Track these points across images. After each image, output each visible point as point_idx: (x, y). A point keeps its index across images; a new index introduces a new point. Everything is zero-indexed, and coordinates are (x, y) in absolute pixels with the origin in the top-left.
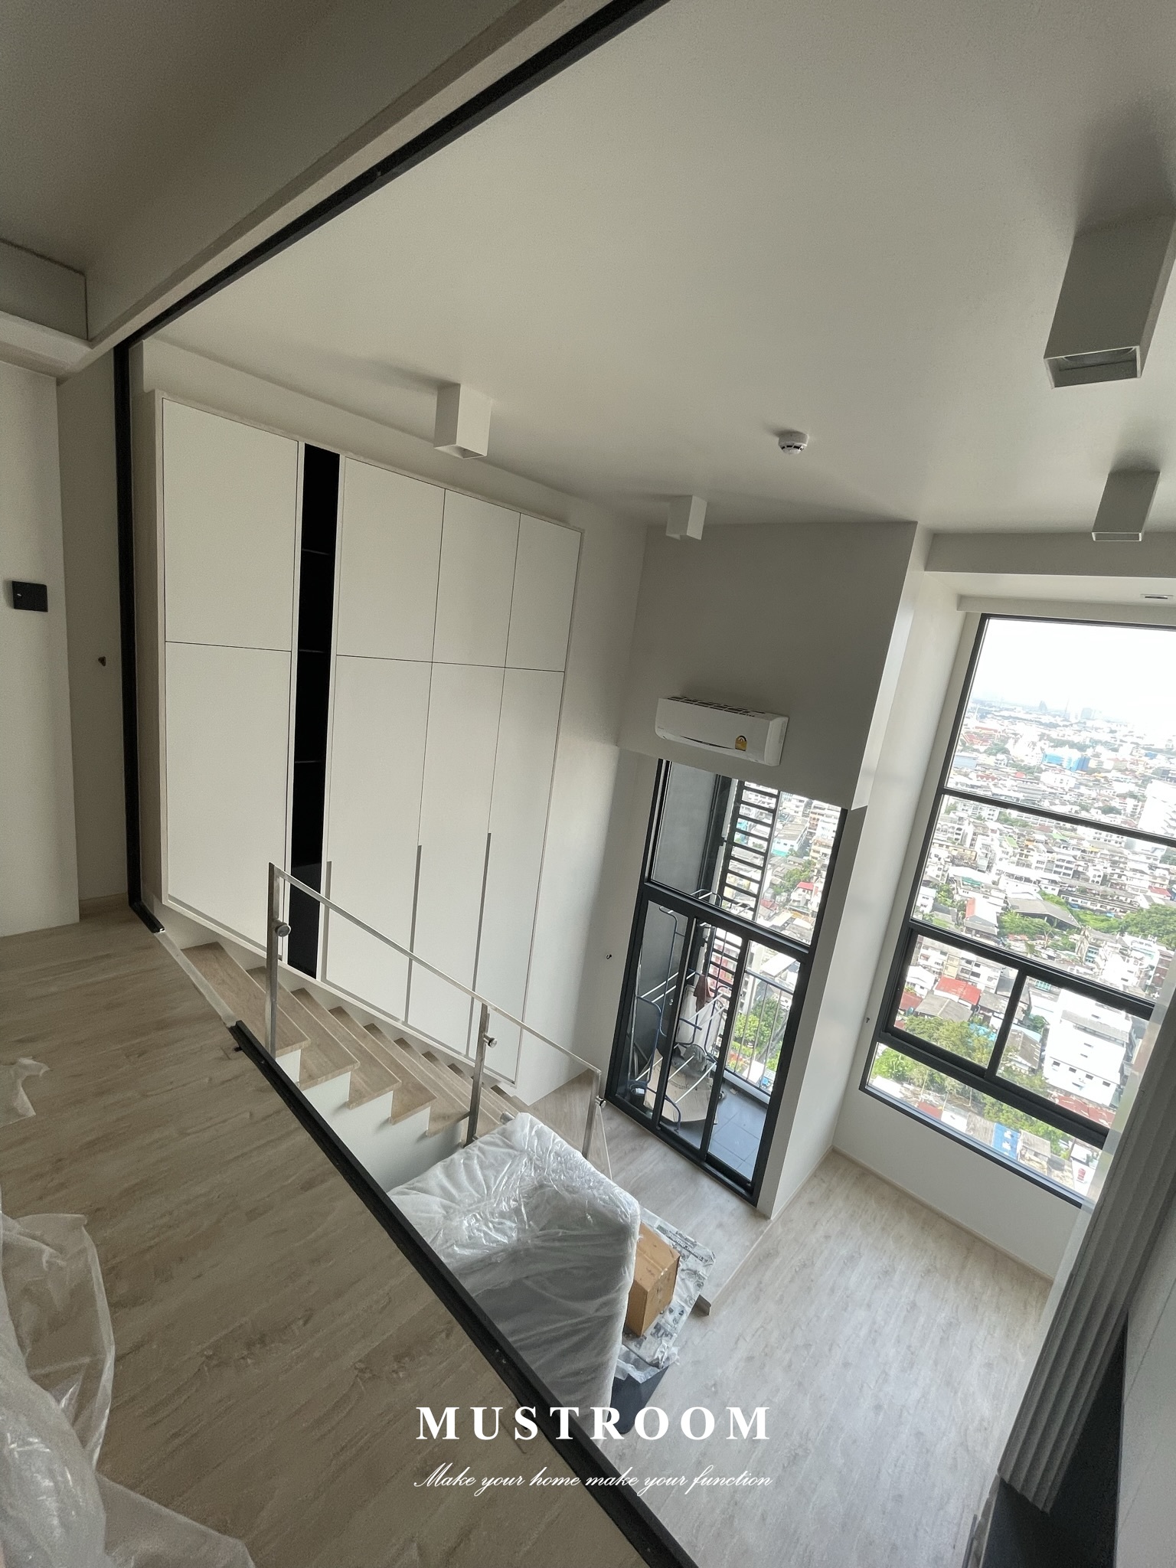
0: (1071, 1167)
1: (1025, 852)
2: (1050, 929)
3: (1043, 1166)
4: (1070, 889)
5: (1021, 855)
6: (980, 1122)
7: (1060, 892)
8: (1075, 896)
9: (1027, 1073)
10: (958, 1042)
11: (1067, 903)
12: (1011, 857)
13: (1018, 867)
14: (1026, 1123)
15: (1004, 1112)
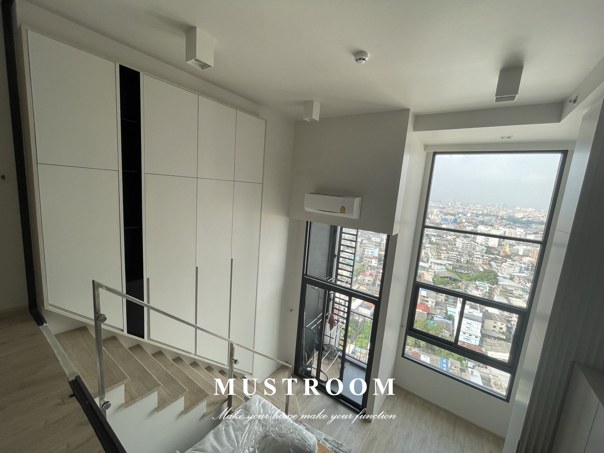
0: (468, 370)
1: (439, 254)
2: (451, 282)
3: (458, 371)
4: (456, 266)
5: (438, 255)
6: (435, 357)
7: (453, 268)
8: (458, 269)
9: (449, 336)
10: (424, 328)
11: (456, 272)
12: (434, 256)
13: (437, 260)
14: (451, 356)
15: (442, 352)
